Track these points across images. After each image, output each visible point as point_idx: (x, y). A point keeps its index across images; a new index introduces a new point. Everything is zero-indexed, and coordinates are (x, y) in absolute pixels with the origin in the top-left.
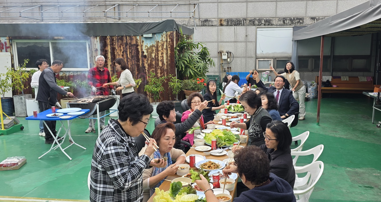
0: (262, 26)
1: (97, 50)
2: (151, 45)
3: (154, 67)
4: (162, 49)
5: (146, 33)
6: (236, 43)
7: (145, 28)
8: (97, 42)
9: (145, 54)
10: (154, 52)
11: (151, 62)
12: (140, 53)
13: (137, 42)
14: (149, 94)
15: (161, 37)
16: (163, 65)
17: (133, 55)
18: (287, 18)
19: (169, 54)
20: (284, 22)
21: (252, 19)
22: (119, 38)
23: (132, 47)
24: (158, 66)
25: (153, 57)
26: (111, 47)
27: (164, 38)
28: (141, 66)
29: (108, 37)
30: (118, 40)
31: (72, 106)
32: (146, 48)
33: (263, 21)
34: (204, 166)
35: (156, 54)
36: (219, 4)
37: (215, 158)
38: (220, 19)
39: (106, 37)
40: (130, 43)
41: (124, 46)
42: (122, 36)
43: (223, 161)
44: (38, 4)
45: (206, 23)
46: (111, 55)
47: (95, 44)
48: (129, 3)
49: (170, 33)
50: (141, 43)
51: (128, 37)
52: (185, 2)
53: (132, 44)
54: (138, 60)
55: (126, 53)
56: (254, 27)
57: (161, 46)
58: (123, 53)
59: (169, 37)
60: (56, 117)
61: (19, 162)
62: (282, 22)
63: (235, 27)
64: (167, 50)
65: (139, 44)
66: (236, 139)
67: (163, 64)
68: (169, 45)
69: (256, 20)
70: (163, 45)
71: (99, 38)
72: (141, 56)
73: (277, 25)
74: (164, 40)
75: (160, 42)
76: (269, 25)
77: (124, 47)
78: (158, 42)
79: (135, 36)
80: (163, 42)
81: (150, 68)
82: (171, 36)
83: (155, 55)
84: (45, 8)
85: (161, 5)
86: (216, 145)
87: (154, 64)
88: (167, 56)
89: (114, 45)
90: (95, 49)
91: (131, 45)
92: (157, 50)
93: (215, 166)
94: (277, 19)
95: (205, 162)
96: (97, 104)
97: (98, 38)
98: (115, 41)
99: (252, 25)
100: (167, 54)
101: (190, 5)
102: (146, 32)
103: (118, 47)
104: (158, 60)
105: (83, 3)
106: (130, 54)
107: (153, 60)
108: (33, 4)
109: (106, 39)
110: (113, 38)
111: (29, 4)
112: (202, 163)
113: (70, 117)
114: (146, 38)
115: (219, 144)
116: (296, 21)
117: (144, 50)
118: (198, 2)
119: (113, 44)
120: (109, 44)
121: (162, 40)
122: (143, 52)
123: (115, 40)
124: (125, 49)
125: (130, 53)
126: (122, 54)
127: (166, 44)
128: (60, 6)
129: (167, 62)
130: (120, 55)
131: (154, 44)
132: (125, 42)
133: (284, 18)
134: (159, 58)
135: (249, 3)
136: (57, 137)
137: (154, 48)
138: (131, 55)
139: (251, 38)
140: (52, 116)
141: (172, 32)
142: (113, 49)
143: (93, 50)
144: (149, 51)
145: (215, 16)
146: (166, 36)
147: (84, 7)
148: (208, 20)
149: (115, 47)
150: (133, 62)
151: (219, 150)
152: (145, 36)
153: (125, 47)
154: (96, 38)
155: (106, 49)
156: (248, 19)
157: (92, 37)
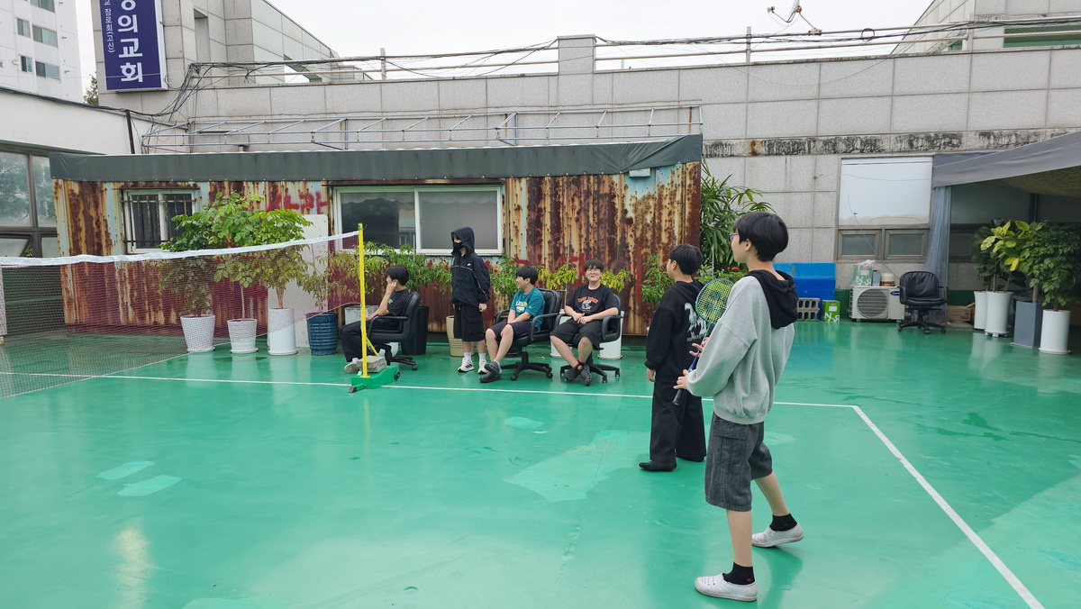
0: (855, 154)
2: (646, 193)
3: (649, 244)
4: (672, 203)
5: (637, 166)
6: (787, 195)
7: (633, 157)
8: (521, 189)
9: (631, 214)
10: (652, 210)
11: (642, 234)
12: (619, 214)
13: (611, 188)
15: (671, 175)
16: (670, 240)
17: (601, 217)
18: (919, 133)
19: (687, 214)
20: (911, 144)
21: (830, 138)
22: (571, 180)
23: (601, 201)
24: (659, 243)
25: (649, 222)
26: (551, 200)
27: (678, 177)
28: (619, 243)
29: (546, 179)
30: (569, 184)
32: (634, 201)
33: (859, 142)
35: (657, 214)
36: (750, 105)
38: (751, 141)
39: (542, 178)
40: (597, 192)
41: (582, 199)
42: (579, 176)
46: (551, 218)
47: (517, 196)
48: (539, 109)
49: (692, 166)
50: (621, 190)
51: (592, 177)
52: (668, 104)
53: (601, 192)
54: (613, 230)
55: (584, 215)
56: (833, 158)
57: (668, 197)
58: (578, 213)
59: (690, 174)
62: (905, 145)
63: (788, 157)
64: (683, 205)
65: (617, 193)
68: (688, 194)
69: (840, 140)
70: (675, 195)
72: (620, 221)
73: (892, 152)
74: (678, 181)
75: (666, 186)
76: (871, 151)
77: (581, 201)
78: (663, 186)
79: (609, 175)
80: (674, 188)
81: (639, 248)
82: (695, 173)
83: (654, 218)
84: (353, 126)
85: (614, 112)
88: (682, 219)
89: (560, 197)
91: (598, 196)
92: (659, 206)
94: (893, 137)
98: (561, 188)
99: (831, 153)
100: (682, 213)
101: (680, 111)
102: (635, 165)
103: (568, 201)
104: (660, 228)
105: (437, 112)
106: (594, 217)
107: (648, 228)
108: (328, 116)
109: (542, 184)
110: (558, 182)
111: (319, 116)
114: (635, 179)
116: (943, 142)
117: (627, 207)
118: (699, 102)
119: (556, 193)
120: (549, 194)
121: (672, 182)
122: (625, 212)
123: (561, 184)
124: (583, 206)
125: (594, 213)
126: (576, 215)
127: (683, 190)
129: (681, 234)
130: (571, 218)
131: (652, 193)
132: (585, 188)
133: (911, 136)
134: (663, 224)
135: (824, 102)
138: (596, 219)
139: (827, 182)
141: (697, 163)
142: (557, 206)
143: (512, 208)
144: (640, 207)
145: (741, 134)
146: (683, 172)
147: (438, 120)
148: (722, 144)
149: (561, 200)
150: (601, 234)
153: (585, 200)
154: (520, 182)
155: (540, 205)
156: (821, 138)
157: (510, 180)
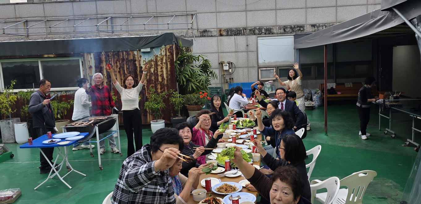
0: (263, 35)
1: (91, 67)
2: (150, 59)
3: (153, 82)
5: (144, 47)
6: (237, 53)
7: (142, 43)
8: (91, 58)
10: (153, 66)
11: (150, 78)
12: (138, 69)
13: (134, 57)
14: (149, 111)
15: (160, 51)
16: (162, 80)
17: (130, 70)
18: (288, 26)
19: (169, 68)
20: (285, 30)
21: (252, 28)
22: (114, 53)
23: (129, 63)
24: (157, 82)
25: (152, 72)
26: (106, 63)
27: (163, 51)
29: (103, 53)
30: (113, 55)
31: (69, 130)
32: (145, 63)
33: (264, 30)
34: (221, 190)
35: (155, 68)
36: (218, 14)
37: (230, 179)
38: (219, 29)
39: (101, 53)
40: (127, 59)
42: (118, 52)
43: (239, 182)
44: (23, 19)
45: (206, 34)
47: (89, 61)
48: (123, 15)
49: (169, 47)
50: (138, 58)
51: (124, 52)
52: (182, 13)
53: (129, 59)
55: (122, 69)
56: (254, 37)
57: (160, 61)
59: (169, 51)
60: (54, 144)
61: (14, 195)
62: (282, 31)
63: (236, 37)
64: (167, 64)
65: (137, 59)
66: (249, 158)
67: (163, 78)
68: (168, 59)
69: (256, 29)
70: (163, 60)
71: (94, 54)
72: (139, 72)
73: (277, 34)
74: (163, 54)
75: (159, 56)
76: (269, 33)
77: (120, 63)
78: (157, 56)
79: (132, 51)
80: (162, 57)
81: (149, 84)
82: (171, 50)
83: (154, 70)
84: (30, 24)
85: (157, 17)
86: (230, 166)
87: (153, 79)
88: (167, 71)
89: (110, 61)
90: (89, 66)
91: (128, 61)
92: (156, 65)
93: (232, 189)
94: (277, 27)
95: (220, 185)
96: (96, 127)
97: (92, 54)
98: (110, 57)
99: (253, 35)
100: (167, 68)
101: (187, 16)
103: (114, 63)
104: (157, 75)
105: (73, 17)
106: (127, 70)
107: (152, 75)
108: (17, 19)
109: (100, 55)
110: (109, 54)
111: (12, 19)
112: (218, 187)
113: (69, 143)
114: (144, 53)
115: (233, 164)
116: (297, 29)
117: (142, 65)
118: (195, 12)
119: (108, 60)
120: (105, 60)
121: (161, 54)
124: (121, 65)
125: (127, 68)
126: (118, 70)
127: (166, 58)
128: (47, 20)
129: (167, 77)
130: (116, 71)
131: (153, 59)
132: (122, 57)
133: (284, 27)
134: (159, 73)
135: (248, 12)
136: (54, 164)
137: (153, 63)
139: (252, 47)
140: (49, 142)
141: (171, 45)
143: (87, 67)
145: (214, 26)
146: (165, 49)
147: (73, 21)
148: (207, 31)
149: (111, 63)
151: (233, 171)
152: (142, 50)
153: (122, 63)
154: (90, 55)
155: (101, 65)
156: (249, 28)
157: (85, 54)
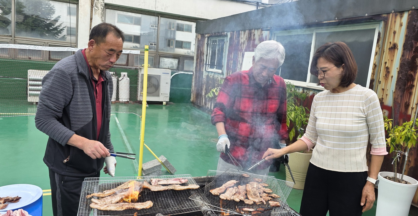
8: (401, 25)
71: (409, 15)
90: (391, 45)
97: (406, 15)
154: (401, 17)
157: (391, 14)
